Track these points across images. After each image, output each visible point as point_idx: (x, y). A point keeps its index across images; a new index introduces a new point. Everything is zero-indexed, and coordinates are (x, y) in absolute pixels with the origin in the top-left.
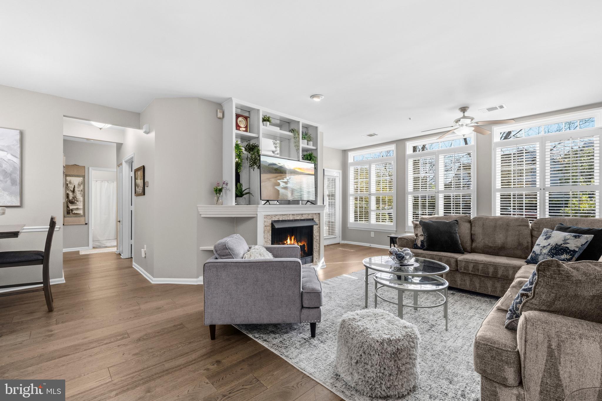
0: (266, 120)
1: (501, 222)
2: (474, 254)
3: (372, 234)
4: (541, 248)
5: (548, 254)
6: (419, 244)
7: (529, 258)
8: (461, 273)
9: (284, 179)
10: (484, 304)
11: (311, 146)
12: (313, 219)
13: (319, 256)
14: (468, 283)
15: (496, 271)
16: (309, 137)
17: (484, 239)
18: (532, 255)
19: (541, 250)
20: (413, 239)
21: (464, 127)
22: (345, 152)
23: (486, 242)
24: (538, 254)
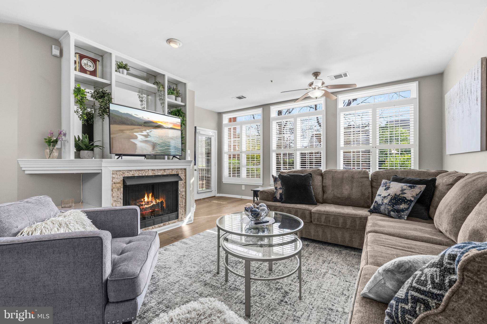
0: (121, 66)
1: (347, 175)
2: (326, 204)
3: (243, 188)
4: (382, 198)
5: (388, 204)
6: (278, 196)
7: (372, 207)
8: (314, 224)
9: (143, 132)
10: (335, 255)
11: (179, 102)
12: (178, 175)
13: (186, 212)
14: (320, 233)
15: (345, 222)
16: (177, 93)
17: (333, 191)
18: (374, 205)
19: (382, 200)
20: (273, 192)
21: (317, 90)
22: (220, 114)
23: (336, 193)
24: (379, 204)
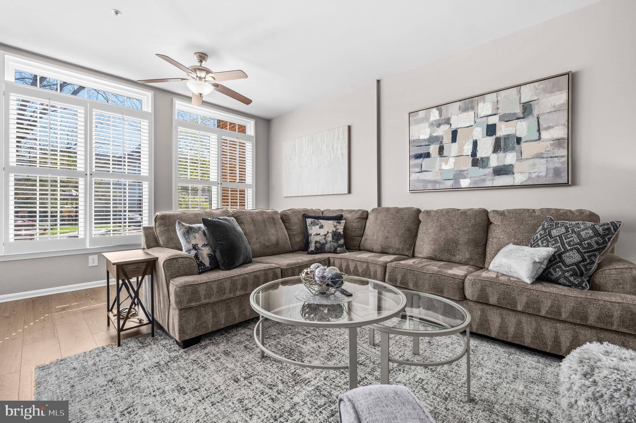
5: (333, 241)
7: (312, 249)
18: (315, 246)
19: (324, 239)
23: (262, 241)
24: (323, 244)
